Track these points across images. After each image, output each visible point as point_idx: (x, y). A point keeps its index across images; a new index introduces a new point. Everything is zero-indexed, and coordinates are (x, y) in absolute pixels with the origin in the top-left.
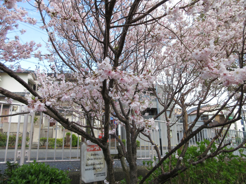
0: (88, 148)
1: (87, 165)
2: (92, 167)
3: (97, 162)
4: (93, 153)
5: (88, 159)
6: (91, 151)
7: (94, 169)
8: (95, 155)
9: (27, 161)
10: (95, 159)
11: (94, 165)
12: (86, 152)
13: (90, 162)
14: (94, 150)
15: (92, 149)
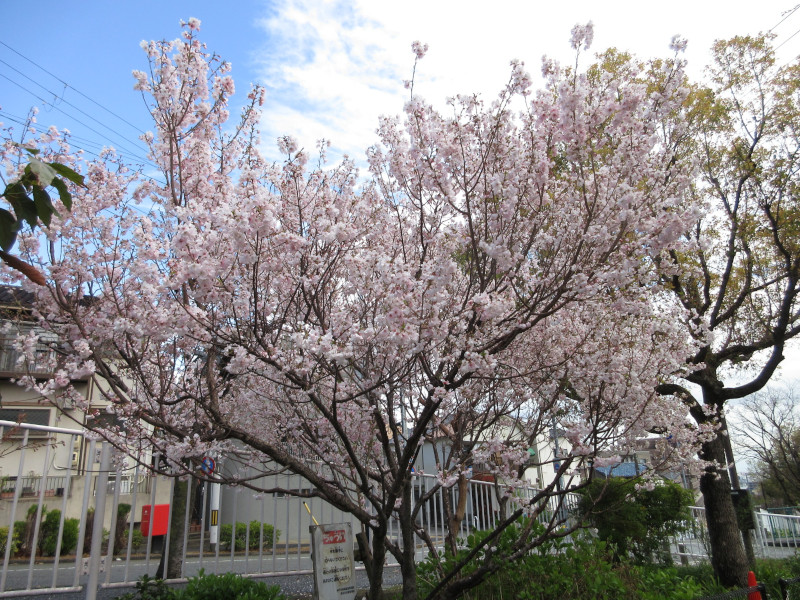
0: (325, 536)
1: (325, 573)
2: (332, 576)
3: (340, 565)
4: (333, 546)
5: (326, 561)
6: (330, 542)
7: (337, 579)
8: (337, 551)
9: (104, 585)
10: (337, 559)
11: (335, 571)
12: (322, 546)
13: (329, 566)
14: (335, 541)
15: (331, 539)
